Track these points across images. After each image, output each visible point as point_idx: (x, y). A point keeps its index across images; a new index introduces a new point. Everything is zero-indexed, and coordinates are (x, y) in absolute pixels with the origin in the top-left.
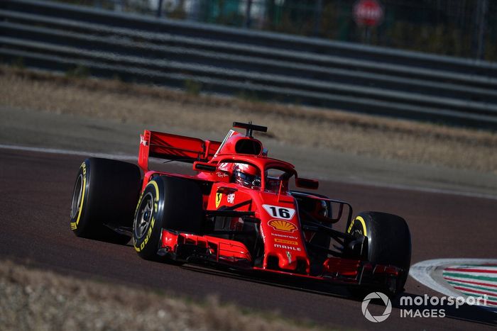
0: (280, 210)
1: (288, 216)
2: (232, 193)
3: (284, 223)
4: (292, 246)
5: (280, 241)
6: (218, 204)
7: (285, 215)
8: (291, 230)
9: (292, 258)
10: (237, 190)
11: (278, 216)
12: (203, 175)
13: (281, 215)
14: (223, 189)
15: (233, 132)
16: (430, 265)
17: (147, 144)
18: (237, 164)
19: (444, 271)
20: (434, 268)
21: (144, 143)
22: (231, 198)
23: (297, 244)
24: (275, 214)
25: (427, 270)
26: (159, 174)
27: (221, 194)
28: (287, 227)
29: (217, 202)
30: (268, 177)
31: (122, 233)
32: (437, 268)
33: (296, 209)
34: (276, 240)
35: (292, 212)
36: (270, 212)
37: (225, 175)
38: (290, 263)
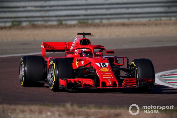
0: (103, 64)
1: (106, 66)
2: (82, 60)
3: (105, 69)
4: (110, 77)
5: (105, 76)
6: (77, 66)
7: (105, 66)
8: (108, 71)
9: (111, 82)
10: (84, 59)
11: (102, 67)
12: (69, 56)
13: (103, 66)
14: (78, 60)
15: (77, 37)
16: (158, 75)
17: (44, 47)
18: (82, 49)
19: (164, 77)
20: (159, 76)
21: (43, 47)
22: (82, 63)
23: (111, 76)
24: (101, 66)
25: (157, 77)
26: (53, 58)
27: (78, 62)
28: (107, 70)
29: (77, 65)
30: (94, 52)
31: (42, 83)
32: (161, 76)
33: (108, 62)
34: (103, 76)
35: (107, 64)
36: (99, 65)
37: (78, 54)
38: (110, 83)
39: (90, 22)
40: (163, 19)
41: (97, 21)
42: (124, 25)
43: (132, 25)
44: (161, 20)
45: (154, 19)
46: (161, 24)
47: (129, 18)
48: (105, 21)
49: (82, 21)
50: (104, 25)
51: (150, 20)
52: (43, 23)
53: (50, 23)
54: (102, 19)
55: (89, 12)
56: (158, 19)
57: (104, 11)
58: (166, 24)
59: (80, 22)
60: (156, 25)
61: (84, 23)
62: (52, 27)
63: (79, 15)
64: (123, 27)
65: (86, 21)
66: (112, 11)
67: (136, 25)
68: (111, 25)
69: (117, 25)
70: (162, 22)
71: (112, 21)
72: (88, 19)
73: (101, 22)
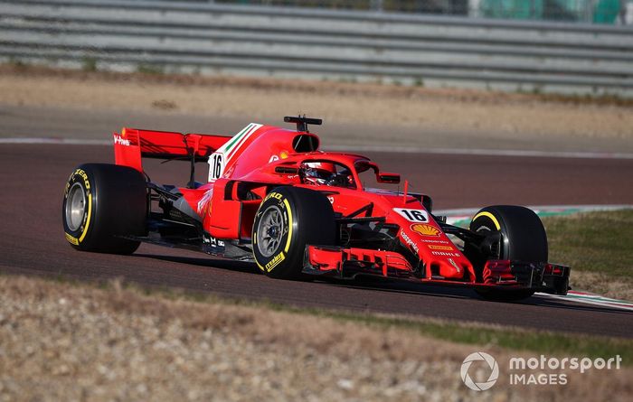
0: (413, 213)
1: (423, 218)
3: (425, 227)
4: (449, 252)
5: (435, 247)
7: (420, 217)
8: (437, 234)
11: (415, 220)
13: (417, 218)
17: (132, 143)
21: (125, 142)
23: (451, 249)
24: (411, 218)
28: (431, 231)
33: (424, 209)
34: (430, 247)
35: (425, 214)
36: (405, 216)
38: (459, 271)
39: (168, 70)
40: (361, 79)
41: (187, 70)
42: (256, 85)
43: (277, 87)
44: (354, 82)
45: (335, 78)
46: (353, 92)
47: (271, 69)
48: (207, 72)
49: (147, 67)
50: (204, 83)
51: (325, 80)
52: (44, 62)
53: (62, 64)
54: (199, 65)
55: (168, 44)
56: (348, 77)
57: (207, 46)
58: (367, 93)
59: (141, 69)
60: (342, 92)
61: (153, 72)
62: (67, 74)
63: (139, 51)
64: (253, 91)
65: (158, 67)
66: (229, 47)
67: (289, 88)
68: (222, 83)
69: (240, 84)
70: (357, 87)
71: (226, 73)
72: (164, 63)
73: (197, 73)
